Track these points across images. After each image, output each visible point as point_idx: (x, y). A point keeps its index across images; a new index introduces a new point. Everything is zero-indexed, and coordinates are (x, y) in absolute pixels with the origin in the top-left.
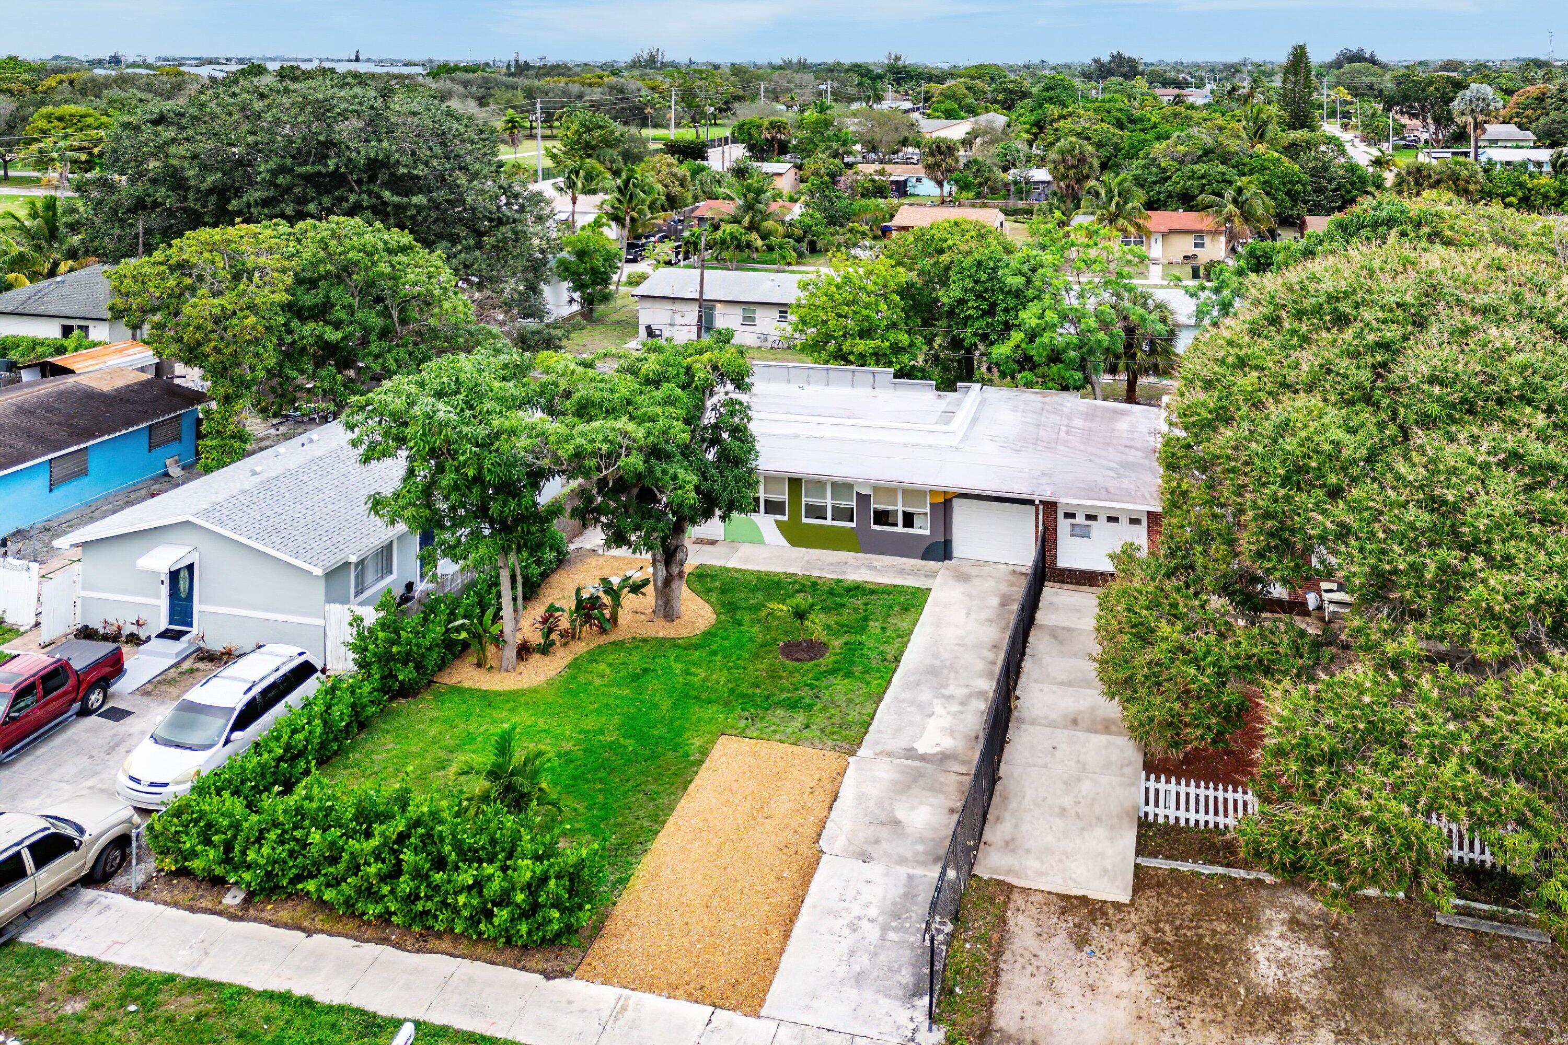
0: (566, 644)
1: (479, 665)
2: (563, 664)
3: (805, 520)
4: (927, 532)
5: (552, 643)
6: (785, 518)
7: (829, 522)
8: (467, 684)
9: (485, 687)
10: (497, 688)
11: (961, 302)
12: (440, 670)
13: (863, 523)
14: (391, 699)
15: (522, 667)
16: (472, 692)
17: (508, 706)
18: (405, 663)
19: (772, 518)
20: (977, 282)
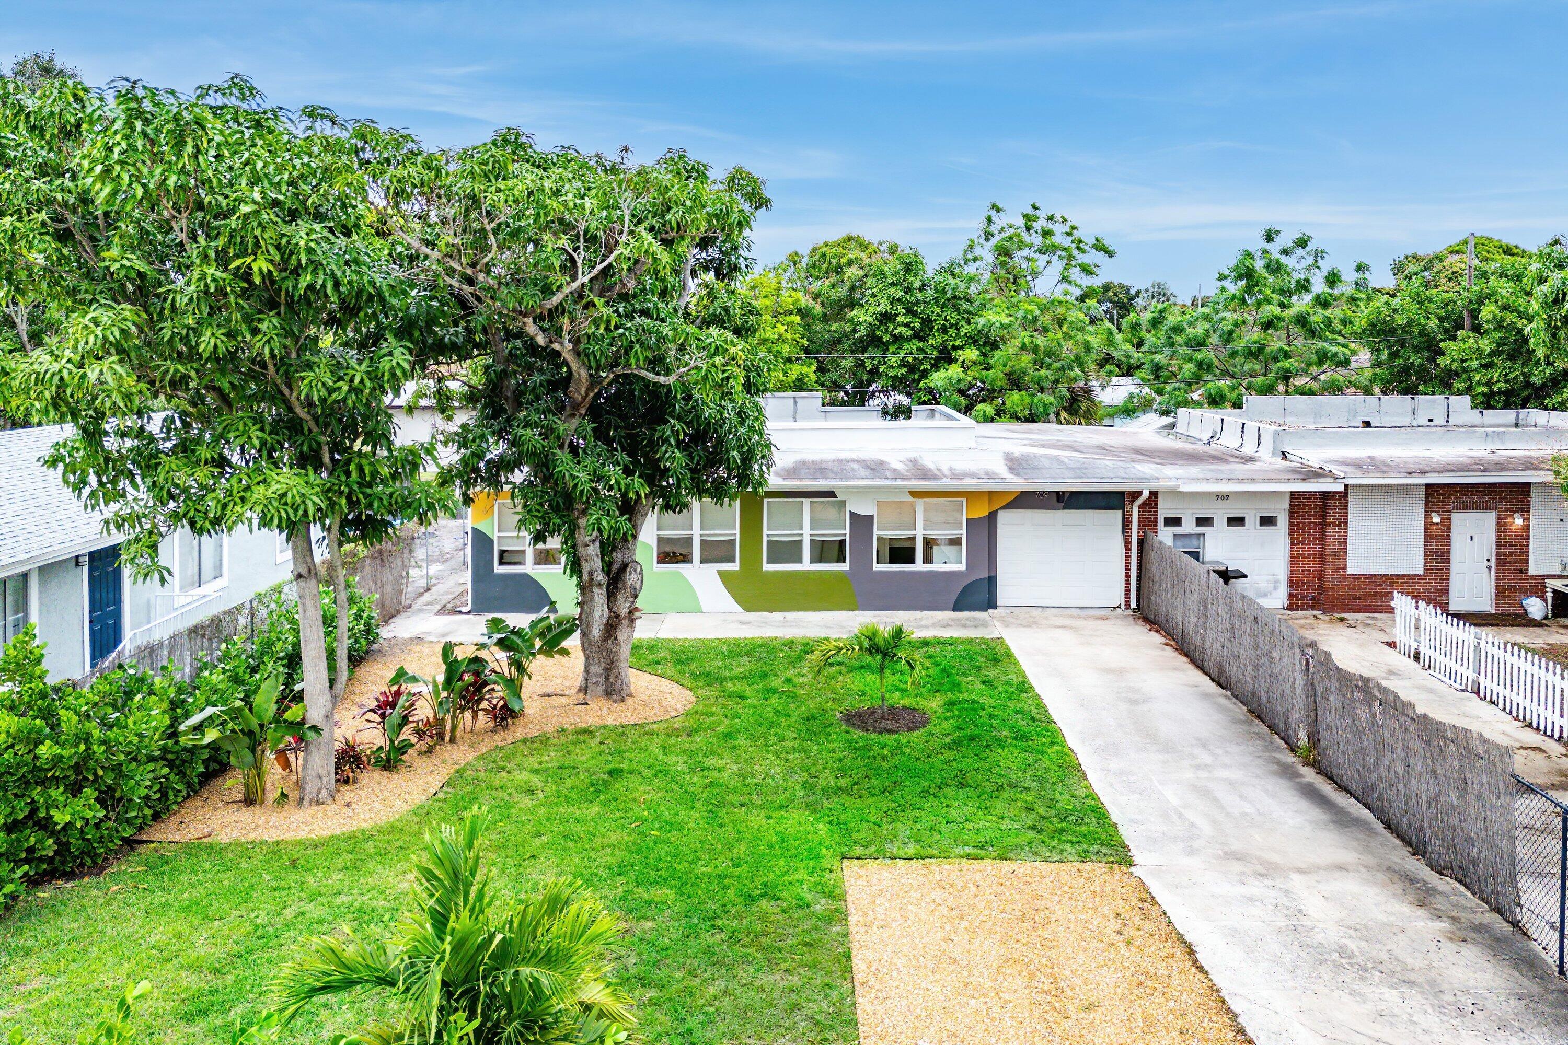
0: (430, 751)
1: (250, 801)
2: (435, 782)
3: (768, 567)
4: (962, 567)
5: (403, 748)
6: (735, 567)
7: (806, 565)
8: (224, 838)
9: (271, 836)
10: (303, 834)
11: (886, 318)
12: (156, 817)
13: (861, 562)
14: (33, 882)
15: (348, 794)
16: (245, 850)
17: (339, 862)
18: (75, 790)
19: (713, 569)
20: (907, 290)
